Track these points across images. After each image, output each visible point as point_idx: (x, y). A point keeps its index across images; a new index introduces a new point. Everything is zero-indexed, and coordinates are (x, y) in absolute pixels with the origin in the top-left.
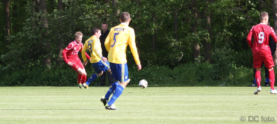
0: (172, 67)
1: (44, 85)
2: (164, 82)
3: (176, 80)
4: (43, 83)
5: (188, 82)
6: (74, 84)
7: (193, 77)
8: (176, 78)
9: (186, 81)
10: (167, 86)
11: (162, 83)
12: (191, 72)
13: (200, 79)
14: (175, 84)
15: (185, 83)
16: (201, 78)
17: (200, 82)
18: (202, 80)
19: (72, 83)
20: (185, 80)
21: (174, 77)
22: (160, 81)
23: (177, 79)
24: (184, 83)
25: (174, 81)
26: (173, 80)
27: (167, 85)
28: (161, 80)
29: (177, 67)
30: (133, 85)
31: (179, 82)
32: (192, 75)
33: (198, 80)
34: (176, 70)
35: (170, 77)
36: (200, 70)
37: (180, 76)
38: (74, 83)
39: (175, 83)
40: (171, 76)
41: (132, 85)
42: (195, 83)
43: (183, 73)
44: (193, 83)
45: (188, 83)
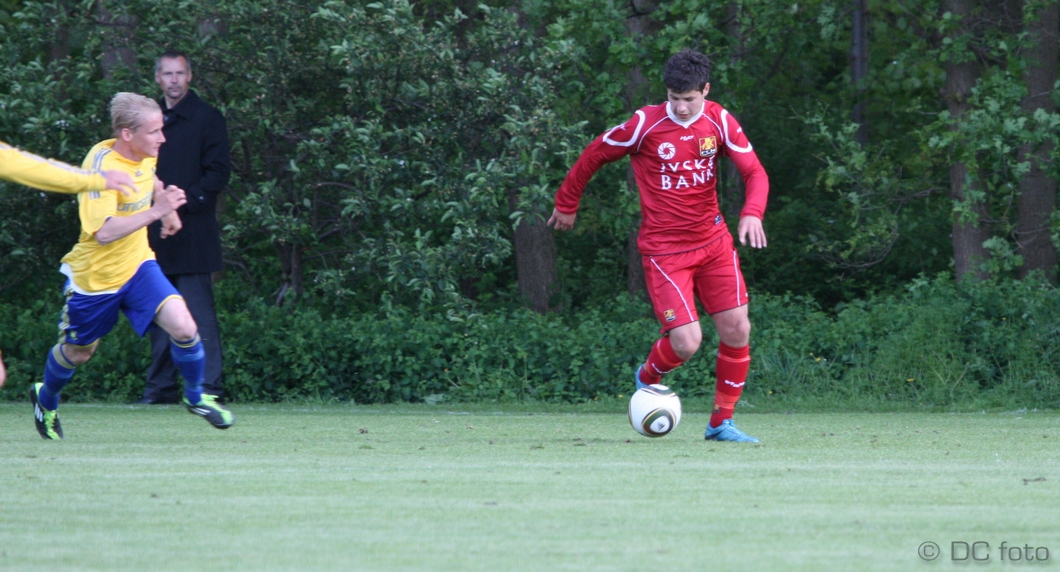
0: (829, 301)
1: (112, 395)
2: (786, 383)
3: (850, 375)
4: (107, 384)
5: (918, 387)
6: (281, 389)
7: (949, 356)
8: (850, 365)
9: (907, 382)
10: (797, 409)
11: (774, 392)
12: (936, 328)
13: (989, 371)
14: (845, 396)
15: (902, 389)
16: (994, 363)
17: (983, 384)
18: (997, 377)
19: (269, 385)
20: (900, 376)
21: (841, 357)
22: (761, 377)
23: (859, 370)
24: (898, 392)
25: (839, 378)
26: (833, 376)
27: (799, 399)
28: (766, 373)
29: (861, 304)
30: (610, 399)
31: (867, 388)
32: (944, 350)
33: (977, 375)
34: (853, 316)
35: (817, 355)
36: (988, 317)
37: (874, 350)
38: (278, 383)
39: (845, 389)
40: (826, 354)
41: (606, 403)
42: (957, 393)
43: (894, 337)
44: (947, 392)
45: (917, 392)
